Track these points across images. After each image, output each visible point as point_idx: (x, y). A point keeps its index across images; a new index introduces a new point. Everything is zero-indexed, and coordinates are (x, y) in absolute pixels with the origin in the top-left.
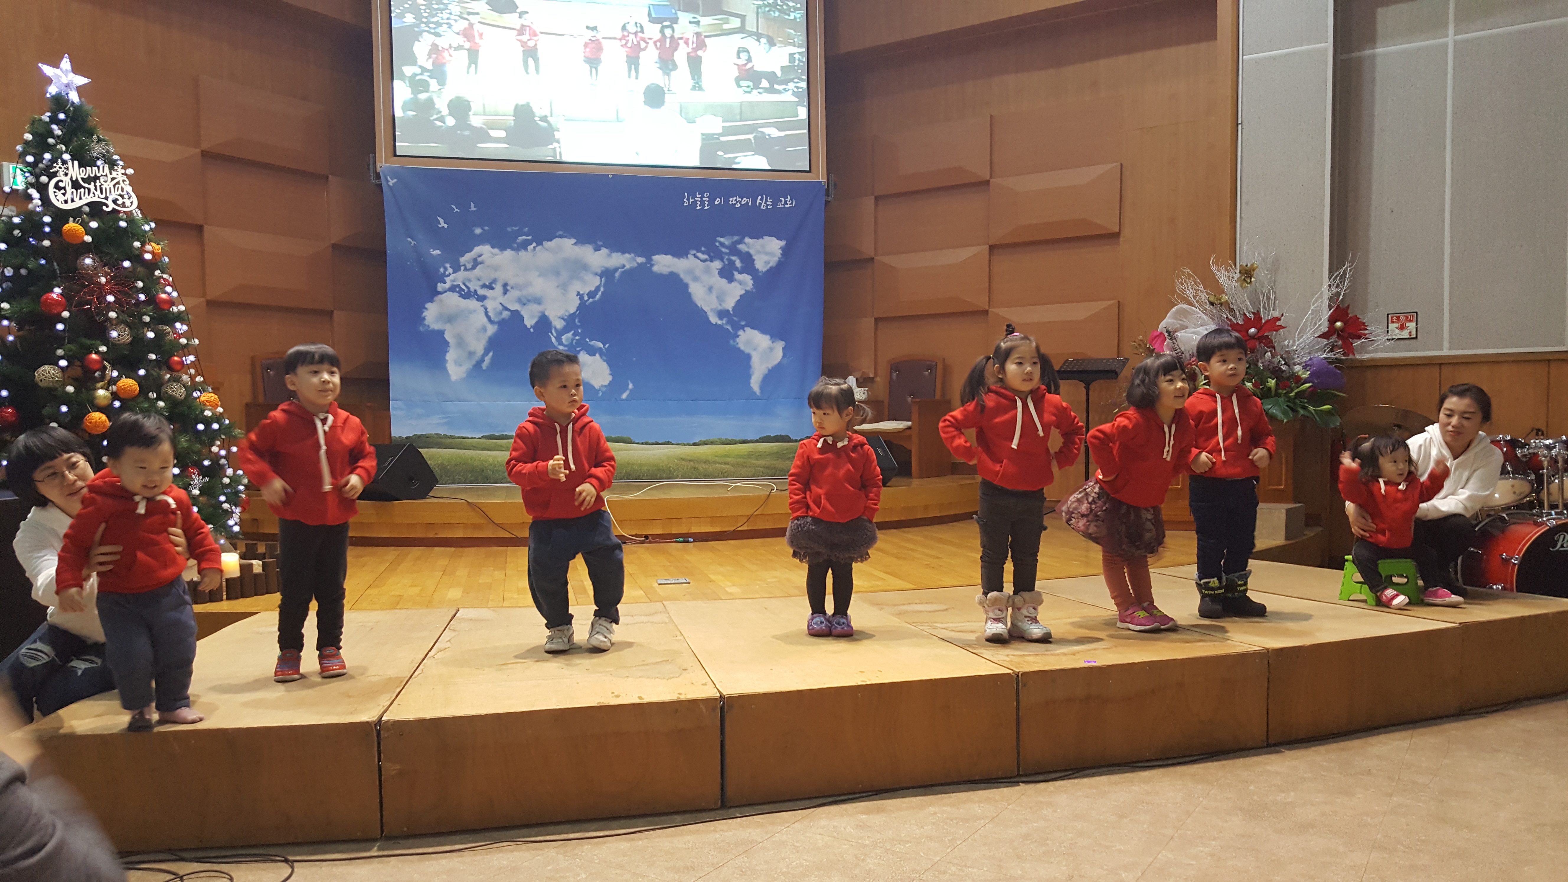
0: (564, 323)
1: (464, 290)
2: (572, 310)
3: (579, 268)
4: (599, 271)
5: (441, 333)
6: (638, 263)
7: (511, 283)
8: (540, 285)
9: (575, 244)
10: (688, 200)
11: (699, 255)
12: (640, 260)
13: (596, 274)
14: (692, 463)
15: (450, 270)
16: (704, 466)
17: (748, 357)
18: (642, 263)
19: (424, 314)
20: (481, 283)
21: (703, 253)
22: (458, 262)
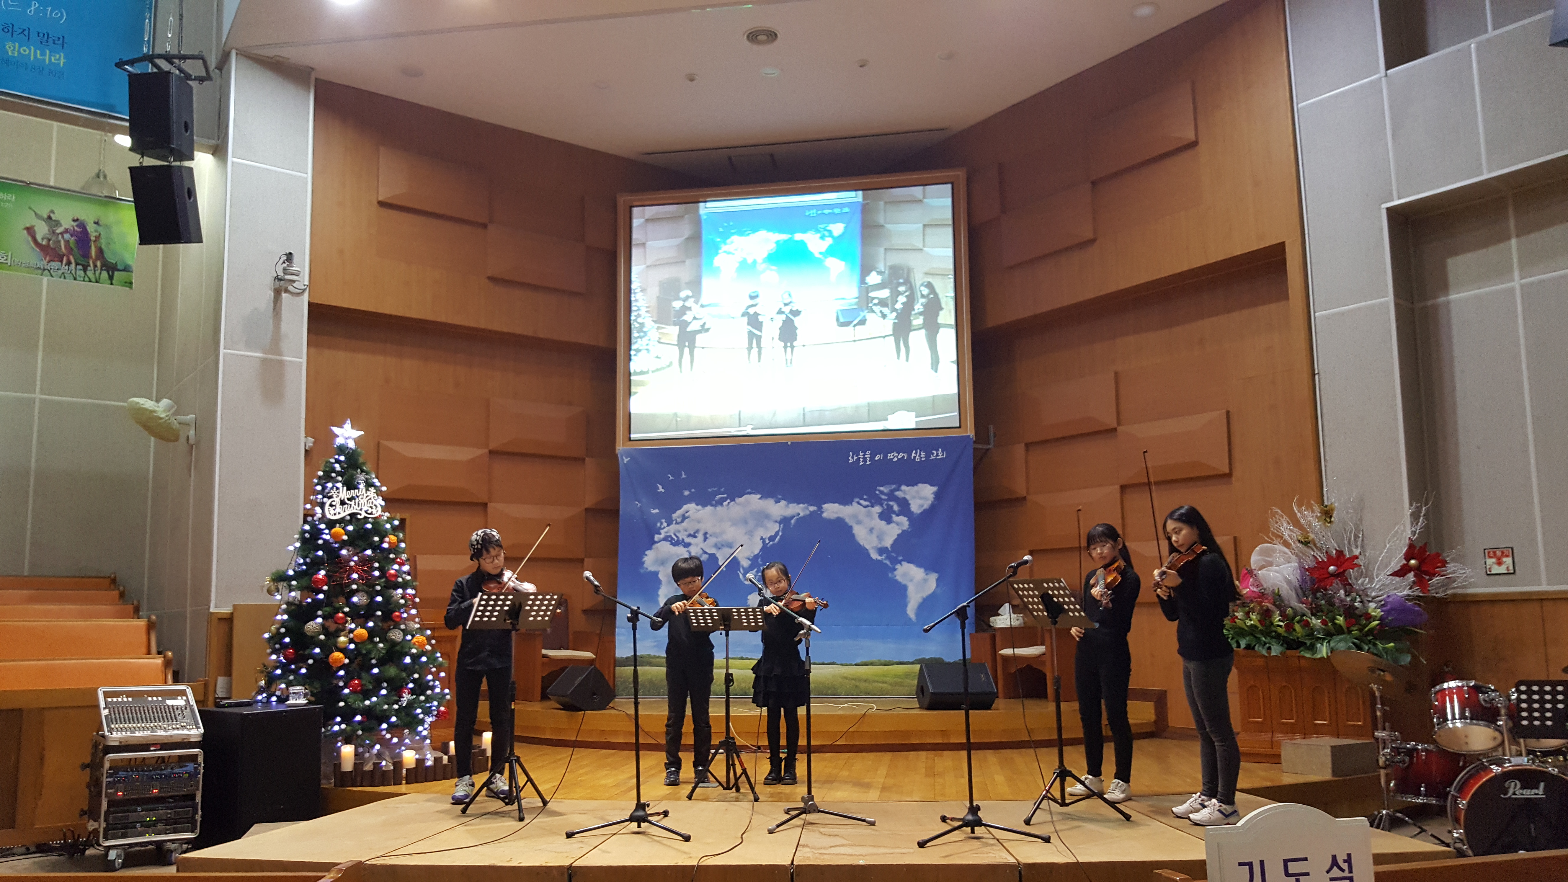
0: (750, 563)
1: (674, 539)
2: (756, 552)
3: (762, 517)
4: (779, 519)
5: (656, 574)
6: (810, 512)
7: (709, 532)
8: (732, 533)
9: (760, 499)
10: (853, 457)
11: (862, 502)
12: (812, 508)
13: (776, 522)
14: (853, 681)
15: (665, 524)
16: (865, 684)
17: (904, 588)
18: (814, 511)
19: (644, 559)
20: (687, 533)
21: (865, 500)
22: (671, 517)
